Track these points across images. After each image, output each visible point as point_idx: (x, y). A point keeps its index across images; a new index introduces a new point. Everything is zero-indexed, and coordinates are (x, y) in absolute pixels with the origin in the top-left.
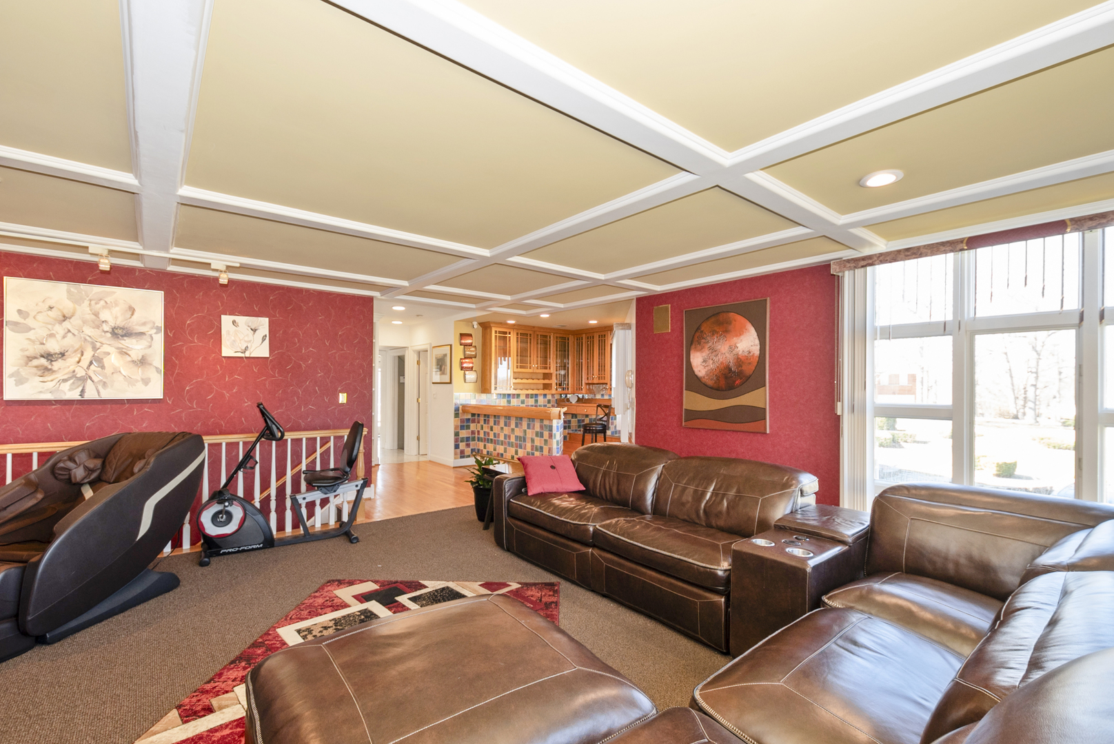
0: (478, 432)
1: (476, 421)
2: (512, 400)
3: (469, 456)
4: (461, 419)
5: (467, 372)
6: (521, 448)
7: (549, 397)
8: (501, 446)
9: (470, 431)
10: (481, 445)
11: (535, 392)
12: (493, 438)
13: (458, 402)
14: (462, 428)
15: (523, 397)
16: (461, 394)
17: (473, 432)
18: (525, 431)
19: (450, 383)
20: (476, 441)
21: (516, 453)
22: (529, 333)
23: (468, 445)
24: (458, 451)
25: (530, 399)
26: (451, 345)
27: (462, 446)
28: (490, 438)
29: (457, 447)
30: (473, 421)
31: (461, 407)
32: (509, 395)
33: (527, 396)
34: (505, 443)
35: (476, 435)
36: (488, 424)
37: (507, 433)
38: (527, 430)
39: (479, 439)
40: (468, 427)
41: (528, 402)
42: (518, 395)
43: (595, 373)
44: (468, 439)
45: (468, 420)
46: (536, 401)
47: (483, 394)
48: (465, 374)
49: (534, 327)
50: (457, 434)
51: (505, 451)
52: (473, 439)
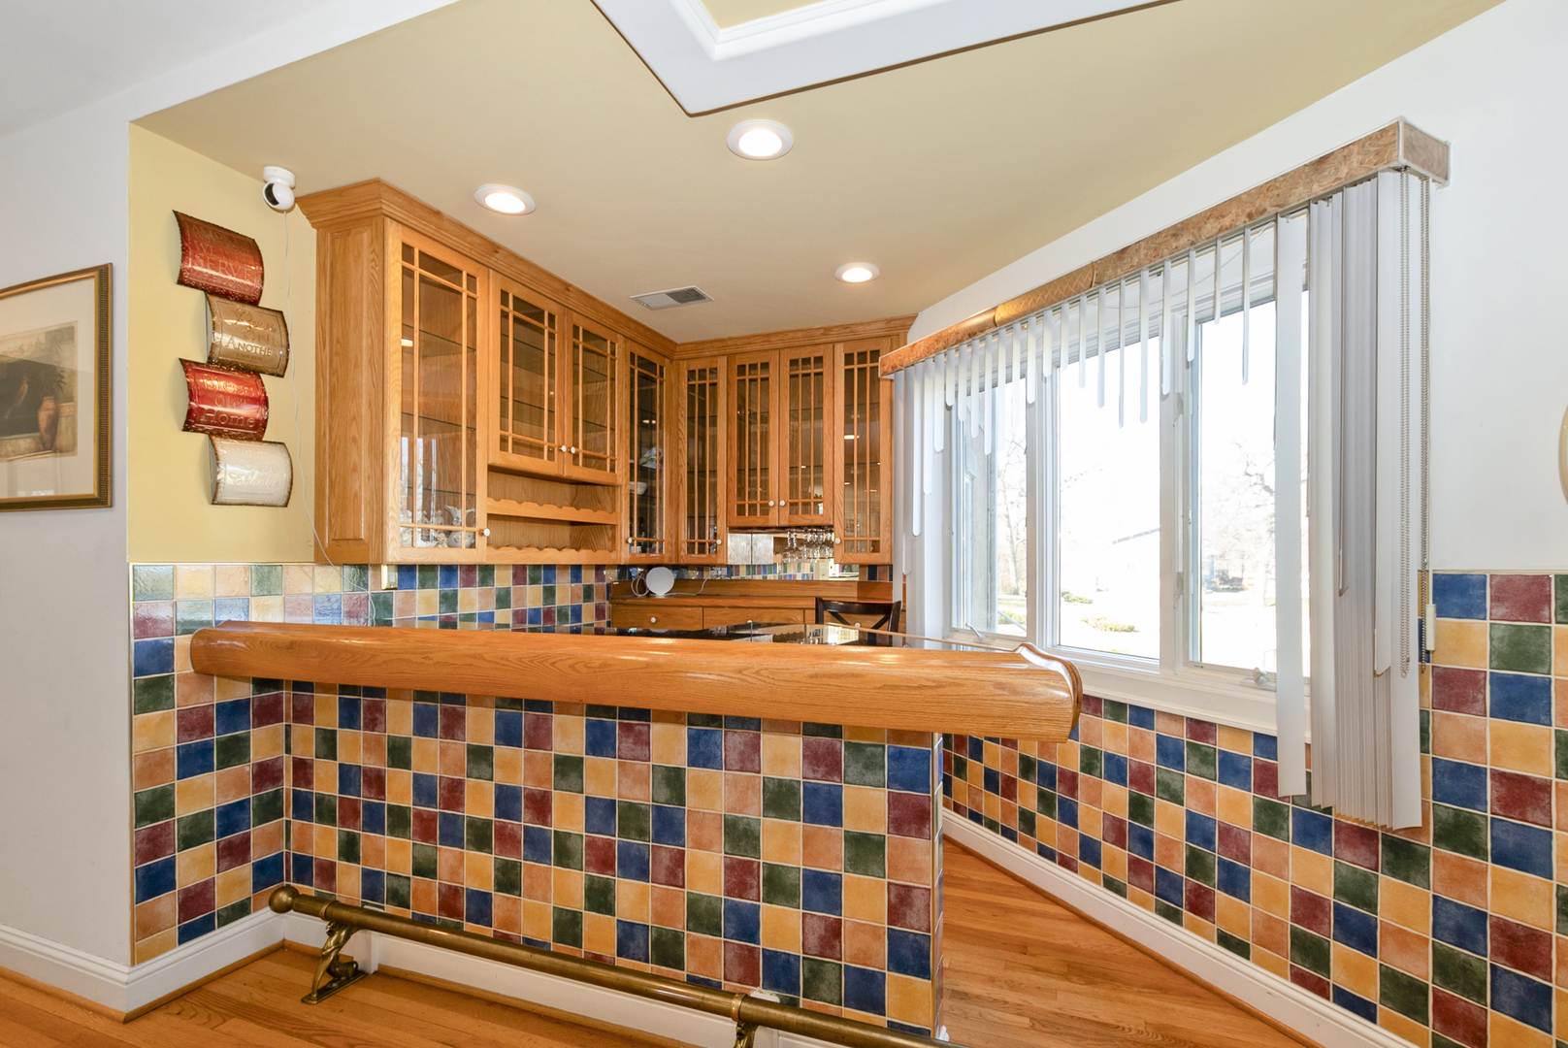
0: (302, 769)
1: (287, 707)
2: (462, 592)
3: (241, 910)
4: (181, 716)
5: (226, 448)
6: (642, 874)
7: (589, 578)
8: (471, 855)
9: (247, 769)
10: (322, 841)
11: (550, 556)
12: (408, 802)
13: (162, 612)
14: (193, 761)
15: (503, 579)
16: (184, 568)
17: (267, 773)
18: (674, 779)
19: (102, 498)
20: (288, 815)
21: (600, 898)
22: (548, 307)
23: (235, 853)
24: (167, 904)
25: (529, 588)
26: (104, 276)
27: (192, 866)
28: (389, 800)
29: (152, 880)
30: (268, 713)
31: (182, 642)
32: (449, 569)
33: (520, 573)
34: (507, 839)
35: (287, 785)
36: (372, 724)
37: (520, 780)
38: (692, 774)
39: (303, 807)
40: (235, 752)
41: (521, 599)
42: (487, 570)
43: (773, 488)
44: (231, 817)
45: (233, 712)
46: (550, 593)
47: (319, 570)
48: (215, 459)
49: (567, 287)
50: (151, 808)
51: (508, 880)
52: (270, 809)
